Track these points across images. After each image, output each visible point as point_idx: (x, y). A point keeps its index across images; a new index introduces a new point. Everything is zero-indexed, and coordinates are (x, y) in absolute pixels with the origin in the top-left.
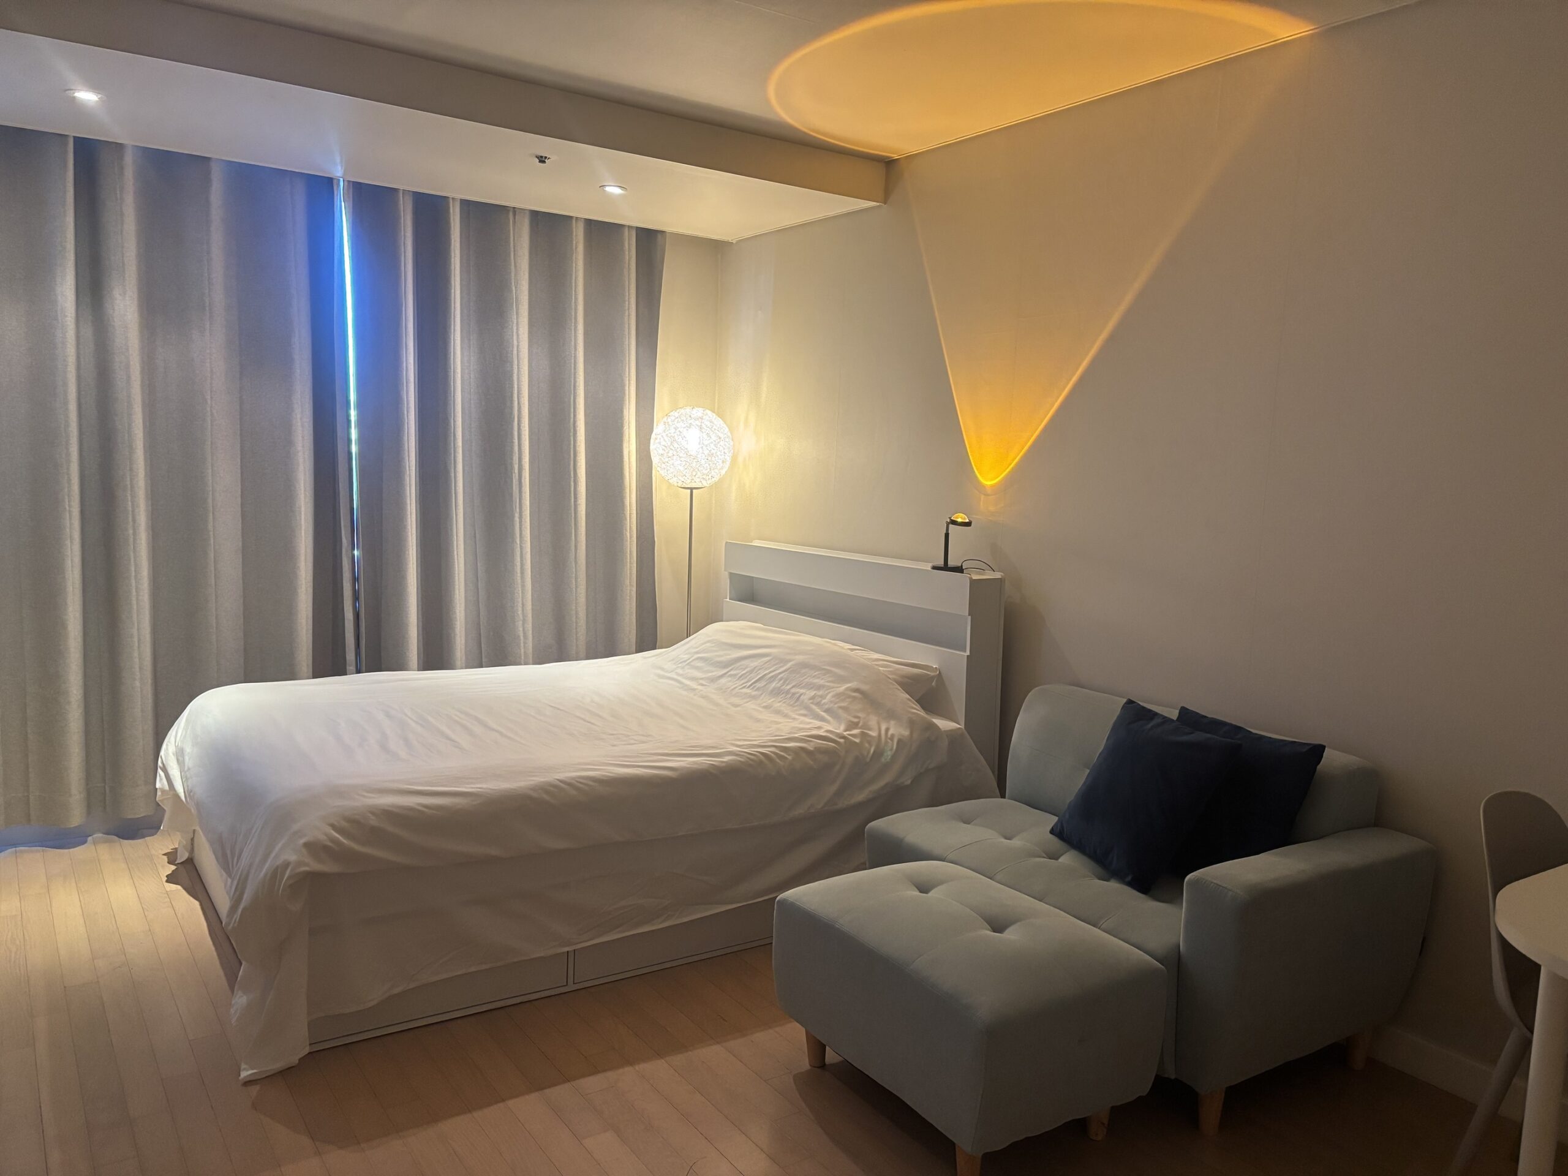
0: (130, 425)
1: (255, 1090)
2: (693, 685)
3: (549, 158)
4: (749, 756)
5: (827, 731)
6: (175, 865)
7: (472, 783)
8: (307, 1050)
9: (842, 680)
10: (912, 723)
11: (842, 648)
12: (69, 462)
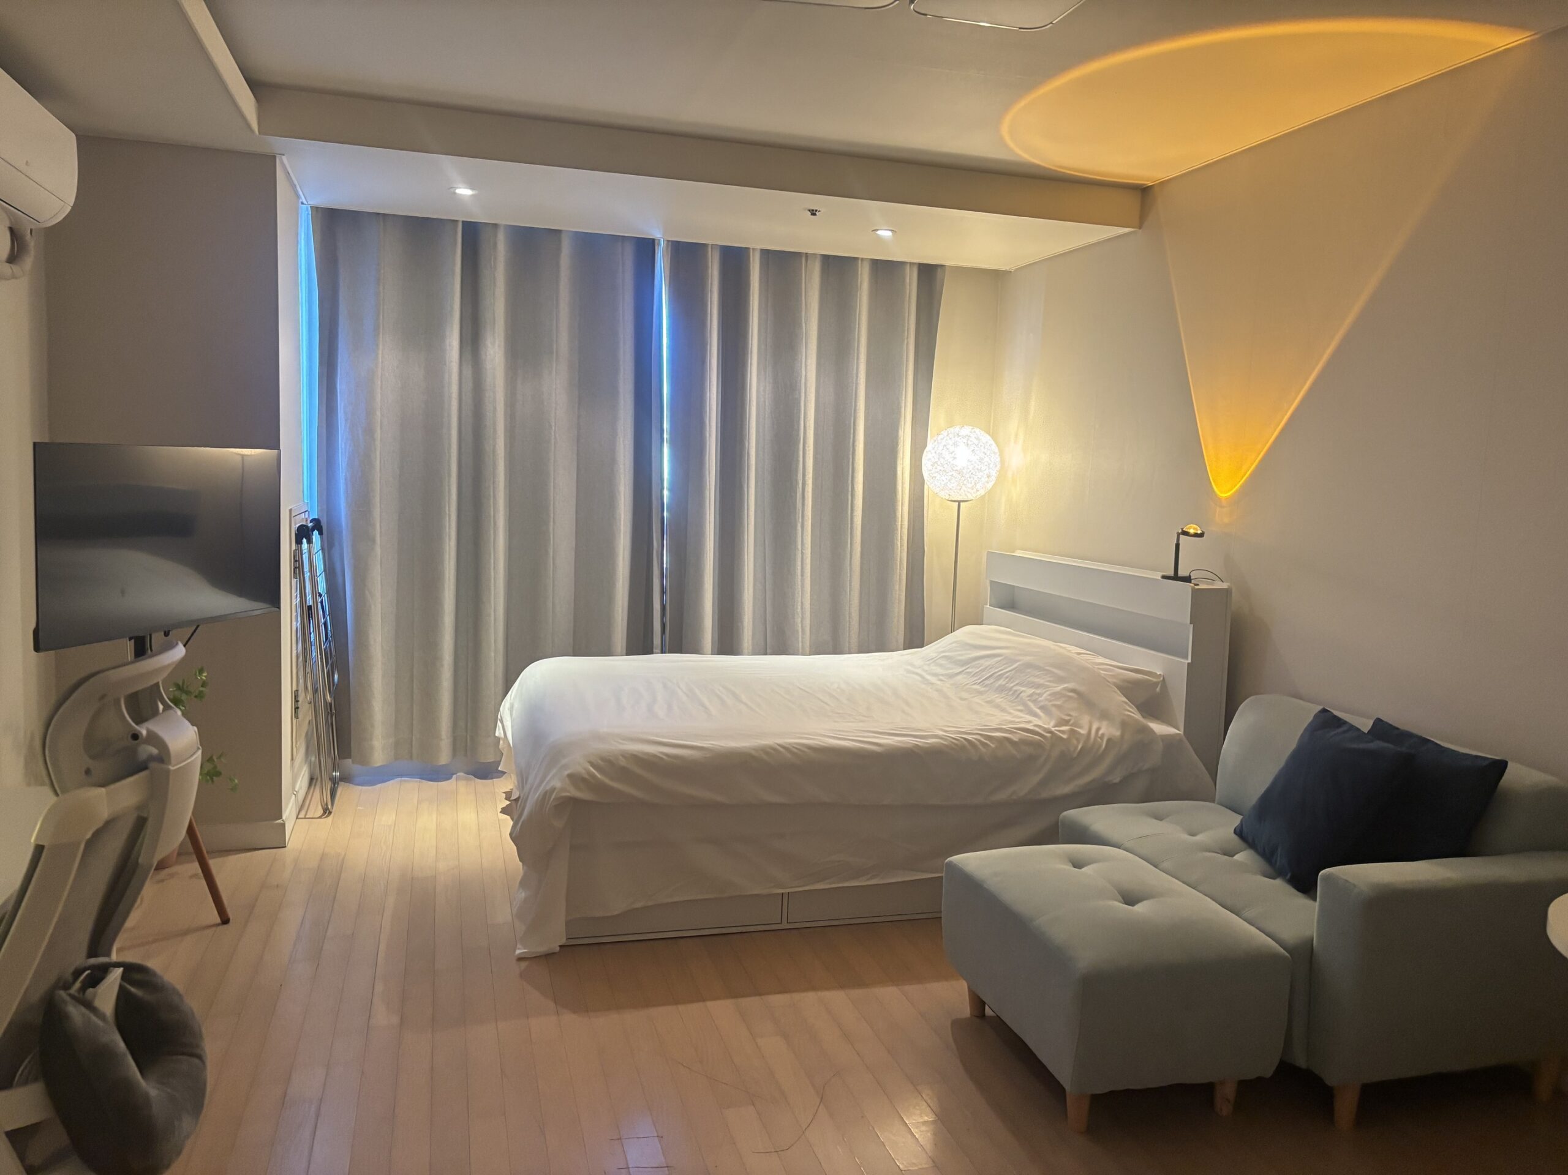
0: (494, 446)
1: (524, 964)
2: (933, 679)
3: (819, 211)
4: (954, 741)
5: (1035, 726)
6: (509, 801)
7: (707, 740)
8: (563, 941)
9: (1061, 680)
10: (1124, 725)
11: (1070, 651)
12: (449, 476)
